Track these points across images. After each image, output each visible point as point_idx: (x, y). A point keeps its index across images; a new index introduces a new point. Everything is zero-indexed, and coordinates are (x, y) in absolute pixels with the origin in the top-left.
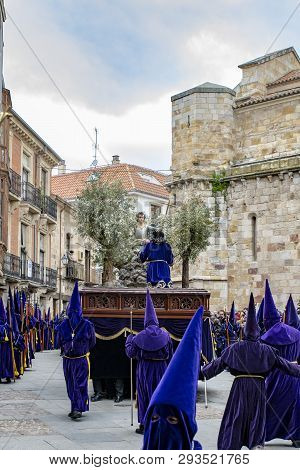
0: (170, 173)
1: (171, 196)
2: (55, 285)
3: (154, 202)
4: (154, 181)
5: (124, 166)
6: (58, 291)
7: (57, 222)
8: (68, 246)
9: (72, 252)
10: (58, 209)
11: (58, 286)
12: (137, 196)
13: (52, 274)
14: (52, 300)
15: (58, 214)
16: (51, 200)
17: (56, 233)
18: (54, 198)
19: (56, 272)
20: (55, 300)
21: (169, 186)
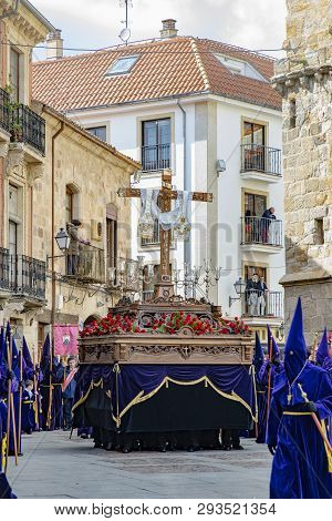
0: (283, 55)
1: (286, 104)
2: (42, 292)
3: (252, 117)
4: (249, 72)
5: (186, 41)
6: (49, 306)
7: (46, 161)
8: (70, 210)
9: (77, 223)
10: (49, 133)
11: (48, 296)
12: (215, 102)
13: (36, 270)
14: (35, 324)
15: (48, 142)
16: (31, 113)
17: (43, 182)
18: (38, 109)
19: (43, 266)
20: (42, 325)
21: (281, 82)
